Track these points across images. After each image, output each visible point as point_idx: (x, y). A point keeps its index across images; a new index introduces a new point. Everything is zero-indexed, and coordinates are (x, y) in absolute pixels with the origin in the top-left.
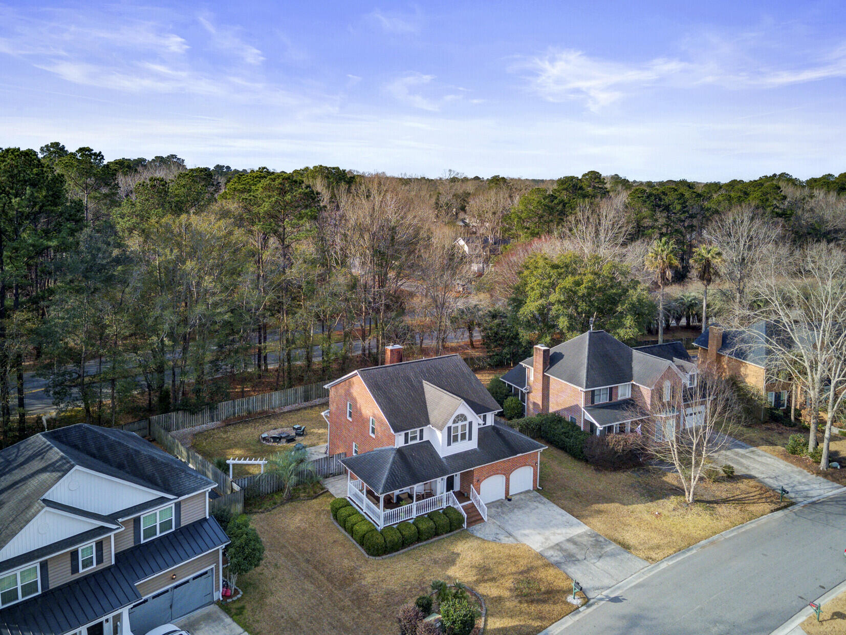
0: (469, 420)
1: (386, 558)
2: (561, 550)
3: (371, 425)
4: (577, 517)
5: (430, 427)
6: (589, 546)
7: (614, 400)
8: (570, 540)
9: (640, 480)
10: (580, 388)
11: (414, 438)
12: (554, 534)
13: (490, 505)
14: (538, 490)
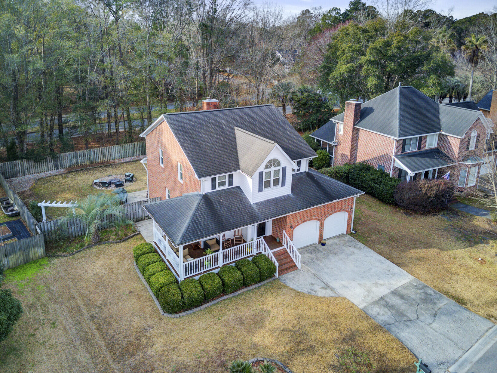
0: (283, 165)
1: (183, 316)
2: (388, 306)
3: (179, 171)
4: (397, 264)
5: (240, 173)
6: (419, 301)
7: (422, 150)
8: (394, 293)
9: (452, 223)
10: (392, 137)
11: (222, 184)
12: (376, 284)
13: (302, 250)
14: (351, 234)
